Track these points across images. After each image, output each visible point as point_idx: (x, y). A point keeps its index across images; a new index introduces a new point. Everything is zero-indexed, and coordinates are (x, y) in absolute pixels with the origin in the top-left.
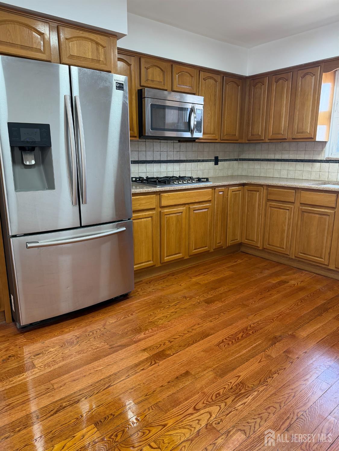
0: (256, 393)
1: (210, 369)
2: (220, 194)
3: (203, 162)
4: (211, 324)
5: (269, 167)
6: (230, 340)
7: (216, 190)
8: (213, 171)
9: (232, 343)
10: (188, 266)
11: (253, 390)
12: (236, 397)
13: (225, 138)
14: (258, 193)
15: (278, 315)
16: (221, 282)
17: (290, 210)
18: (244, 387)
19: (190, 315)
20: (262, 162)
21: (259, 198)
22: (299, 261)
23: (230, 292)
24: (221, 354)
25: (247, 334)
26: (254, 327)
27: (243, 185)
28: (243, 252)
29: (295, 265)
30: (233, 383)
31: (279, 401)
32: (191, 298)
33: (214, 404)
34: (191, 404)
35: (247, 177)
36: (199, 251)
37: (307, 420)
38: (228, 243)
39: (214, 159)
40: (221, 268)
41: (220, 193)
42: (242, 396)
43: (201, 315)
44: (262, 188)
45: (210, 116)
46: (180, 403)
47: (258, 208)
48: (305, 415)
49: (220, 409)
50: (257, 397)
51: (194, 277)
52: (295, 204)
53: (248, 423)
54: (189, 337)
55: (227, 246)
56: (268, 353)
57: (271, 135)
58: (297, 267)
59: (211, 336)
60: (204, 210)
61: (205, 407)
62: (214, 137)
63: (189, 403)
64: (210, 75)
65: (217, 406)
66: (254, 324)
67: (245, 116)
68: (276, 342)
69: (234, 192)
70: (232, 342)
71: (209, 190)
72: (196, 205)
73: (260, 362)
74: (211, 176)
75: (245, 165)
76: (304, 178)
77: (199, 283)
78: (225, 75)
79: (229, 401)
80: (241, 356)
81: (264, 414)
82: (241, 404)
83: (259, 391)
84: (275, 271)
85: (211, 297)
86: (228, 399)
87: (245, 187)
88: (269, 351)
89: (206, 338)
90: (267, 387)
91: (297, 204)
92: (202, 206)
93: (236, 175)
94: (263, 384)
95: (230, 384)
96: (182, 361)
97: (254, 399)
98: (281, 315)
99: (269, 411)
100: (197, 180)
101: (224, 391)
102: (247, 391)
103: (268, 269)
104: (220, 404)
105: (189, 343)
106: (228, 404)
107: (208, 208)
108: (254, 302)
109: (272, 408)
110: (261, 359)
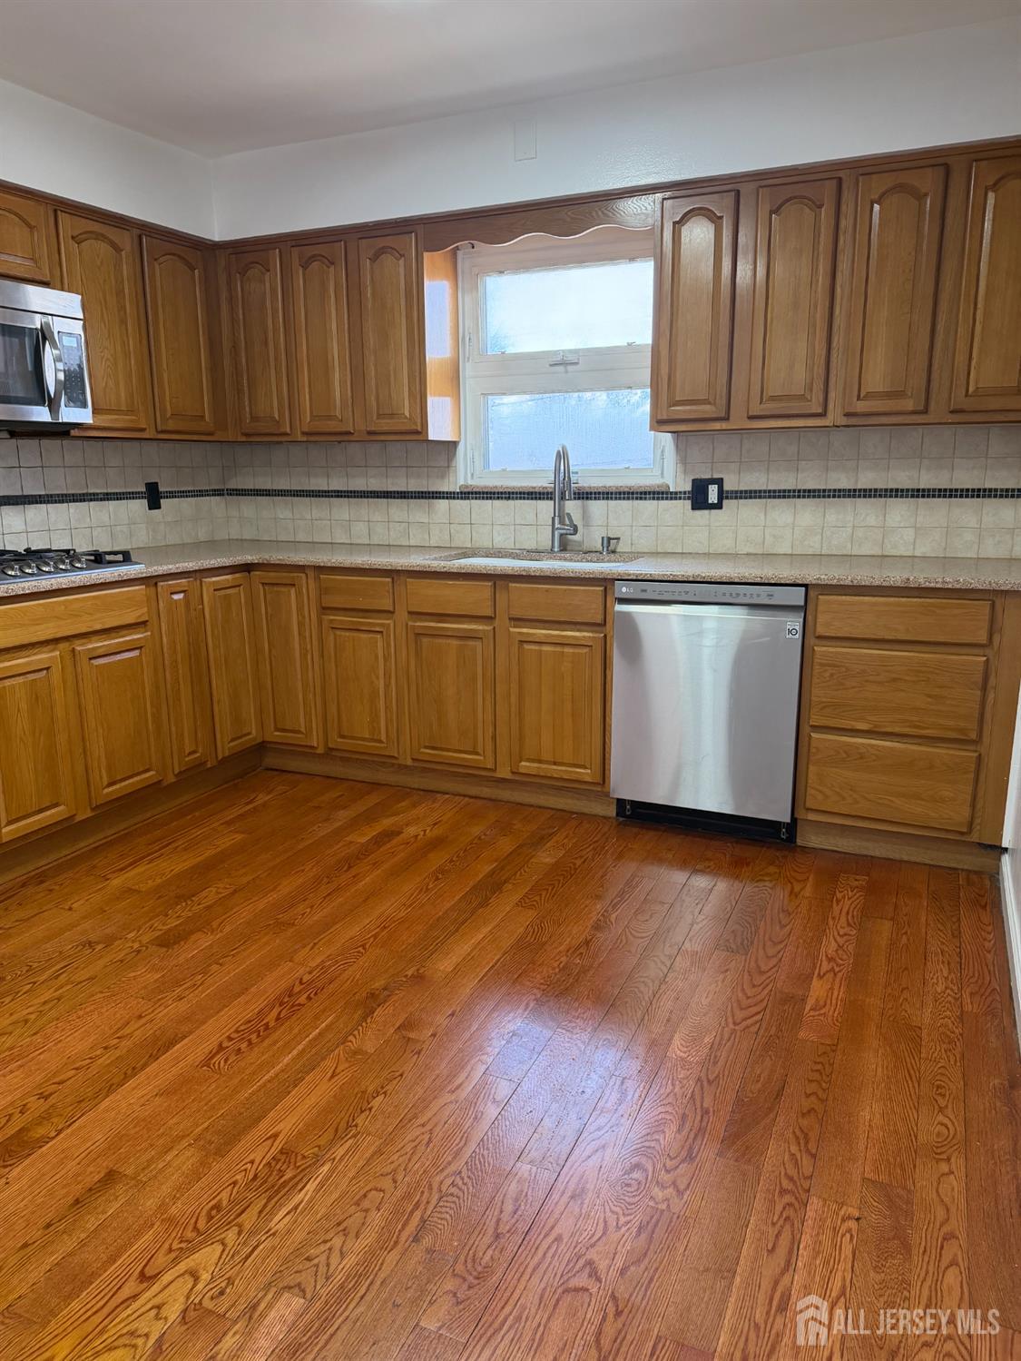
0: (326, 1168)
1: (185, 1143)
2: (176, 600)
3: (108, 500)
4: (183, 1007)
5: (316, 514)
6: (243, 1039)
7: (159, 589)
8: (147, 529)
9: (248, 1046)
10: (94, 843)
11: (317, 1161)
12: (269, 1199)
13: (171, 425)
14: (293, 591)
15: (378, 929)
16: (205, 870)
17: (385, 633)
18: (292, 1160)
19: (111, 996)
20: (296, 498)
21: (297, 604)
22: (425, 770)
23: (237, 895)
24: (217, 1087)
25: (293, 1006)
26: (311, 982)
27: (247, 568)
28: (272, 770)
29: (415, 781)
30: (257, 1162)
31: (389, 1169)
32: (109, 941)
33: (205, 1241)
34: (128, 1269)
35: (256, 543)
36: (125, 786)
37: (466, 1193)
38: (223, 747)
39: (144, 490)
40: (207, 828)
41: (176, 597)
42: (286, 1189)
43: (145, 987)
44: (303, 575)
45: (109, 356)
46: (94, 1275)
47: (300, 634)
48: (460, 1183)
49: (224, 1250)
50: (331, 1176)
51: (116, 874)
52: (396, 613)
53: (308, 1259)
54: (108, 1064)
55: (220, 758)
56: (354, 1043)
57: (308, 420)
58: (421, 788)
59: (183, 1043)
60: (127, 653)
61: (176, 1261)
62: (132, 421)
63: (124, 1267)
64: (96, 227)
65: (212, 1244)
66: (310, 973)
67: (227, 362)
68: (374, 1005)
69: (223, 592)
70: (250, 1042)
71: (137, 588)
72: (97, 642)
73: (332, 1077)
74: (142, 546)
75: (248, 506)
76: (413, 542)
77: (136, 890)
78: (144, 232)
79: (249, 1219)
80: (277, 1075)
81: (352, 1219)
82: (287, 1214)
83: (334, 1159)
84: (365, 808)
85: (176, 926)
86: (246, 1213)
87: (252, 573)
88: (358, 1037)
89: (167, 1051)
90: (358, 1141)
91: (402, 615)
92: (116, 641)
93: (224, 540)
94: (346, 1135)
95: (249, 1166)
96: (90, 1144)
97: (321, 1185)
98: (385, 927)
99: (366, 1204)
100: (92, 558)
101: (231, 1195)
102: (301, 1171)
103: (345, 808)
104: (223, 1236)
105: (111, 1082)
106: (247, 1226)
107: (140, 648)
108: (308, 910)
109: (373, 1192)
110: (336, 1068)
